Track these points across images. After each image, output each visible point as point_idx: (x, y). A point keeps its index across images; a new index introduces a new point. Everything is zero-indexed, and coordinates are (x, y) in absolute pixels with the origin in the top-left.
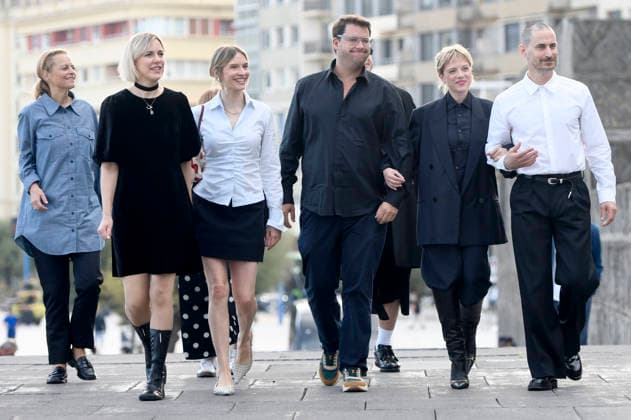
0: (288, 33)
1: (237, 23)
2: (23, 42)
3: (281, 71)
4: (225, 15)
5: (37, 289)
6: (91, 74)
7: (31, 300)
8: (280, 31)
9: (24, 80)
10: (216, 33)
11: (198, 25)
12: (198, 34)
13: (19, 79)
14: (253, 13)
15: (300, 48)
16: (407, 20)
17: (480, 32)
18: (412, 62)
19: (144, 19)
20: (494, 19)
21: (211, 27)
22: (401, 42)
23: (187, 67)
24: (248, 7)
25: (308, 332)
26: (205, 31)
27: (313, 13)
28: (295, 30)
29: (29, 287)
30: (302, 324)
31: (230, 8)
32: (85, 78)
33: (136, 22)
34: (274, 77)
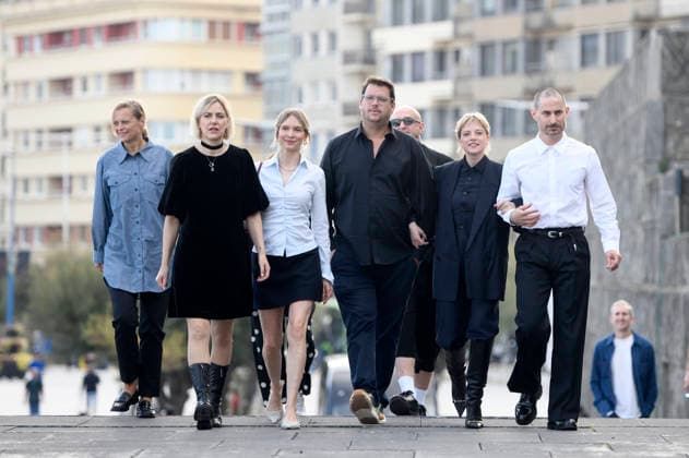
0: (324, 40)
1: (265, 27)
2: (12, 44)
3: (315, 84)
4: (250, 17)
5: (22, 336)
6: (91, 84)
7: (14, 349)
8: (315, 37)
9: (12, 89)
10: (240, 38)
11: (219, 29)
12: (219, 40)
13: (6, 87)
14: (284, 16)
15: (338, 57)
16: (465, 28)
17: (552, 44)
18: (470, 77)
19: (155, 20)
20: (569, 28)
21: (234, 31)
22: (457, 53)
23: (205, 78)
24: (278, 8)
25: (341, 393)
26: (226, 36)
27: (355, 17)
28: (333, 37)
29: (13, 334)
30: (334, 384)
31: (257, 9)
32: (85, 88)
33: (145, 23)
34: (307, 92)
